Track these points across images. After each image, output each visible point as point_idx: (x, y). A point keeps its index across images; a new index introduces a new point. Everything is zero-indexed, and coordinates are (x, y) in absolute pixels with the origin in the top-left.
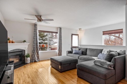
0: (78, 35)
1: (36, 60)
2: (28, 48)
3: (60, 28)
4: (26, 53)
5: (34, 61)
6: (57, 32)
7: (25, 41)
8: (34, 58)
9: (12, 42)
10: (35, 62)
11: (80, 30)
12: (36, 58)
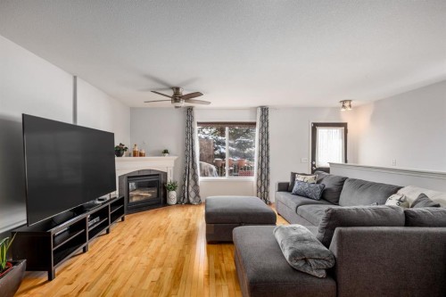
0: (344, 125)
1: (191, 200)
2: (174, 168)
3: (264, 110)
4: (170, 179)
5: (186, 201)
6: (253, 121)
7: (166, 152)
8: (186, 193)
9: (141, 155)
10: (189, 203)
11: (347, 104)
12: (192, 194)
